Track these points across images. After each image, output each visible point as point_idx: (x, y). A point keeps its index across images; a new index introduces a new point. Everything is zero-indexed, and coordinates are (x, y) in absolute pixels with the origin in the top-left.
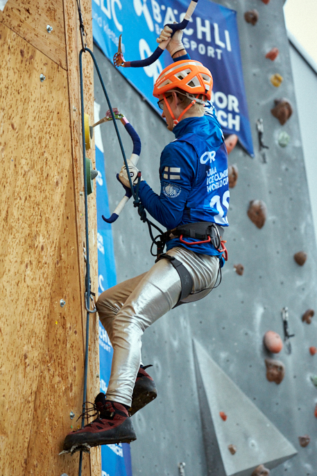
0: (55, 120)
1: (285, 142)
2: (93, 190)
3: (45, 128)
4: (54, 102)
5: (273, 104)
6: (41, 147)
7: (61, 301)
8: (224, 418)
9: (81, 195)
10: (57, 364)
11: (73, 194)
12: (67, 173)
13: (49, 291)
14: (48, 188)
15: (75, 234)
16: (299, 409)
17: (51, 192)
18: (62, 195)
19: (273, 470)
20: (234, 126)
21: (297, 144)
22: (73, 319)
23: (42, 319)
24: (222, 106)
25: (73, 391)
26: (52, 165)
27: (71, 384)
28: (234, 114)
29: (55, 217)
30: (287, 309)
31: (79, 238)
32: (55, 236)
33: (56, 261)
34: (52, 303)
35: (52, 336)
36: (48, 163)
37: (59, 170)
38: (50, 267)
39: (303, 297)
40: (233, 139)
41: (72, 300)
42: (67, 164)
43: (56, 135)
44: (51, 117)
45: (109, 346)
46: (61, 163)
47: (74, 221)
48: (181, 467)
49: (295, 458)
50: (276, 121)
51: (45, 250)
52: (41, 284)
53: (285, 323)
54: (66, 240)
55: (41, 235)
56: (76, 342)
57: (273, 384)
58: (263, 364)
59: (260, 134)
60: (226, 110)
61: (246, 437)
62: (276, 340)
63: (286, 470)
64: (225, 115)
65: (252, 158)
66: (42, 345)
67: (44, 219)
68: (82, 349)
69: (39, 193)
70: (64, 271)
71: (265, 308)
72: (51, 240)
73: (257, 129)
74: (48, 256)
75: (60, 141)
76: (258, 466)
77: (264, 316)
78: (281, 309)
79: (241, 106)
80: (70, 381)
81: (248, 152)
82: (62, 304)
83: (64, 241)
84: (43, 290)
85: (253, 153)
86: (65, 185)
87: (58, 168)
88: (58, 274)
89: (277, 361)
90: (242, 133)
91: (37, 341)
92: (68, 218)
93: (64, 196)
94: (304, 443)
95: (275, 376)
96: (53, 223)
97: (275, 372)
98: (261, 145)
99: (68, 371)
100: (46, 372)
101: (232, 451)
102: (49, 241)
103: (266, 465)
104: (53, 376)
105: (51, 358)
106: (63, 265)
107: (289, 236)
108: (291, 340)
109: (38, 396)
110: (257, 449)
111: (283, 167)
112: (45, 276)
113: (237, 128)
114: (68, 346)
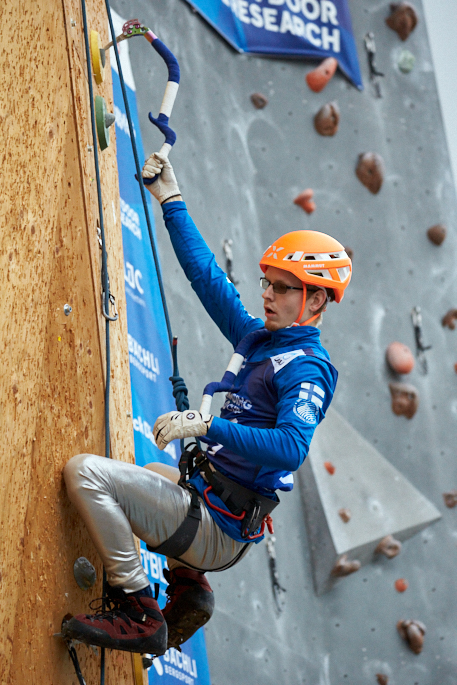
0: (43, 40)
1: (408, 66)
2: (109, 143)
3: (29, 52)
4: (41, 14)
5: (388, 9)
6: (24, 81)
7: (66, 307)
8: (331, 470)
9: (90, 150)
10: (63, 399)
11: (76, 148)
12: (65, 118)
13: (46, 293)
14: (37, 141)
15: (82, 207)
16: (442, 453)
17: (42, 147)
18: (60, 151)
19: (407, 543)
20: (331, 45)
21: (426, 67)
22: (85, 331)
23: (37, 334)
24: (313, 16)
25: (90, 437)
26: (42, 108)
27: (86, 428)
28: (330, 27)
29: (51, 184)
30: (419, 309)
31: (89, 214)
32: (52, 211)
33: (54, 249)
34: (51, 310)
35: (53, 358)
36: (36, 105)
37: (53, 114)
38: (47, 256)
39: (442, 291)
40: (330, 64)
41: (82, 303)
42: (64, 104)
43: (45, 63)
44: (36, 36)
45: (153, 372)
46: (56, 103)
47: (80, 189)
48: (270, 544)
49: (438, 525)
50: (393, 35)
51: (37, 232)
52: (33, 283)
53: (417, 330)
54: (68, 217)
55: (30, 211)
56: (90, 367)
57: (402, 419)
58: (386, 391)
59: (371, 55)
60: (318, 22)
61: (365, 496)
62: (404, 355)
63: (426, 542)
64: (317, 30)
65: (359, 90)
66: (39, 372)
67: (33, 187)
68: (100, 375)
69: (24, 149)
70: (67, 263)
71: (386, 310)
72: (45, 217)
73: (366, 47)
74: (43, 241)
75: (53, 72)
76: (382, 539)
77: (386, 321)
78: (410, 310)
79: (341, 15)
80: (85, 423)
81: (353, 82)
82: (67, 311)
83: (66, 219)
84: (37, 292)
85: (360, 83)
86: (64, 137)
87: (52, 111)
88: (60, 267)
89: (408, 385)
90: (344, 55)
91: (32, 366)
92: (69, 184)
93: (62, 153)
94: (450, 502)
95: (405, 408)
96: (48, 193)
97: (404, 401)
98: (373, 72)
99: (81, 409)
100: (47, 412)
101: (345, 518)
102: (42, 220)
103: (396, 536)
104: (59, 417)
105: (54, 390)
106: (66, 254)
107: (418, 204)
108: (427, 355)
109: (36, 446)
110: (381, 513)
111: (407, 102)
112: (39, 271)
113: (337, 48)
114: (79, 371)
